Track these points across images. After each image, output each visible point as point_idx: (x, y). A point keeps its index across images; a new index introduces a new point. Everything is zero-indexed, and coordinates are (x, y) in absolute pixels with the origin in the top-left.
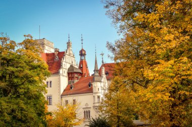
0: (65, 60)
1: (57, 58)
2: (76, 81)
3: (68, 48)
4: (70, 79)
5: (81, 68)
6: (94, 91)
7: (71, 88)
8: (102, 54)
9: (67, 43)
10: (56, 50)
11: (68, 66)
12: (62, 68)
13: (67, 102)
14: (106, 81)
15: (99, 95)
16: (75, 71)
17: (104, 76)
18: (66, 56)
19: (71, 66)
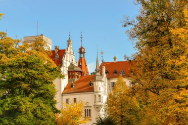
0: (65, 59)
1: (57, 56)
2: (76, 79)
3: (68, 46)
4: (71, 77)
5: (80, 66)
6: (95, 90)
7: (72, 86)
8: (102, 53)
9: (68, 41)
10: (56, 48)
11: (68, 64)
12: (63, 66)
13: (67, 100)
14: (107, 81)
15: (100, 94)
16: (75, 69)
17: (105, 75)
18: (67, 54)
19: (72, 64)
